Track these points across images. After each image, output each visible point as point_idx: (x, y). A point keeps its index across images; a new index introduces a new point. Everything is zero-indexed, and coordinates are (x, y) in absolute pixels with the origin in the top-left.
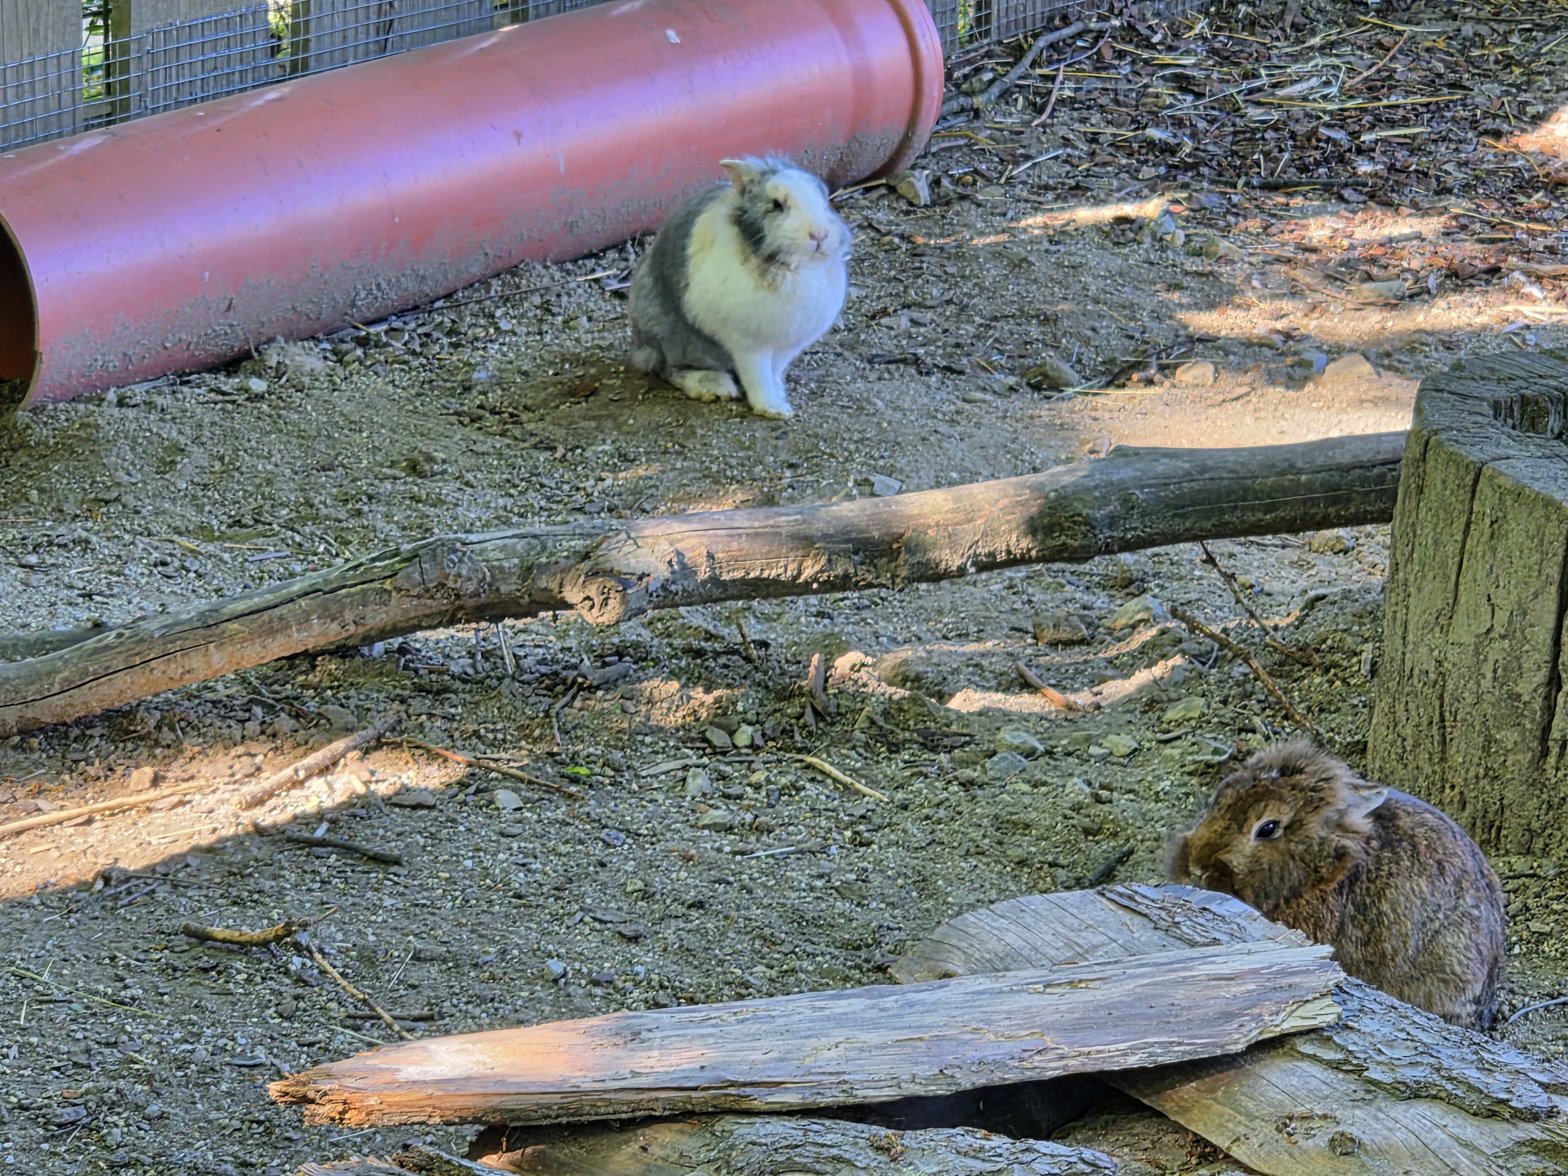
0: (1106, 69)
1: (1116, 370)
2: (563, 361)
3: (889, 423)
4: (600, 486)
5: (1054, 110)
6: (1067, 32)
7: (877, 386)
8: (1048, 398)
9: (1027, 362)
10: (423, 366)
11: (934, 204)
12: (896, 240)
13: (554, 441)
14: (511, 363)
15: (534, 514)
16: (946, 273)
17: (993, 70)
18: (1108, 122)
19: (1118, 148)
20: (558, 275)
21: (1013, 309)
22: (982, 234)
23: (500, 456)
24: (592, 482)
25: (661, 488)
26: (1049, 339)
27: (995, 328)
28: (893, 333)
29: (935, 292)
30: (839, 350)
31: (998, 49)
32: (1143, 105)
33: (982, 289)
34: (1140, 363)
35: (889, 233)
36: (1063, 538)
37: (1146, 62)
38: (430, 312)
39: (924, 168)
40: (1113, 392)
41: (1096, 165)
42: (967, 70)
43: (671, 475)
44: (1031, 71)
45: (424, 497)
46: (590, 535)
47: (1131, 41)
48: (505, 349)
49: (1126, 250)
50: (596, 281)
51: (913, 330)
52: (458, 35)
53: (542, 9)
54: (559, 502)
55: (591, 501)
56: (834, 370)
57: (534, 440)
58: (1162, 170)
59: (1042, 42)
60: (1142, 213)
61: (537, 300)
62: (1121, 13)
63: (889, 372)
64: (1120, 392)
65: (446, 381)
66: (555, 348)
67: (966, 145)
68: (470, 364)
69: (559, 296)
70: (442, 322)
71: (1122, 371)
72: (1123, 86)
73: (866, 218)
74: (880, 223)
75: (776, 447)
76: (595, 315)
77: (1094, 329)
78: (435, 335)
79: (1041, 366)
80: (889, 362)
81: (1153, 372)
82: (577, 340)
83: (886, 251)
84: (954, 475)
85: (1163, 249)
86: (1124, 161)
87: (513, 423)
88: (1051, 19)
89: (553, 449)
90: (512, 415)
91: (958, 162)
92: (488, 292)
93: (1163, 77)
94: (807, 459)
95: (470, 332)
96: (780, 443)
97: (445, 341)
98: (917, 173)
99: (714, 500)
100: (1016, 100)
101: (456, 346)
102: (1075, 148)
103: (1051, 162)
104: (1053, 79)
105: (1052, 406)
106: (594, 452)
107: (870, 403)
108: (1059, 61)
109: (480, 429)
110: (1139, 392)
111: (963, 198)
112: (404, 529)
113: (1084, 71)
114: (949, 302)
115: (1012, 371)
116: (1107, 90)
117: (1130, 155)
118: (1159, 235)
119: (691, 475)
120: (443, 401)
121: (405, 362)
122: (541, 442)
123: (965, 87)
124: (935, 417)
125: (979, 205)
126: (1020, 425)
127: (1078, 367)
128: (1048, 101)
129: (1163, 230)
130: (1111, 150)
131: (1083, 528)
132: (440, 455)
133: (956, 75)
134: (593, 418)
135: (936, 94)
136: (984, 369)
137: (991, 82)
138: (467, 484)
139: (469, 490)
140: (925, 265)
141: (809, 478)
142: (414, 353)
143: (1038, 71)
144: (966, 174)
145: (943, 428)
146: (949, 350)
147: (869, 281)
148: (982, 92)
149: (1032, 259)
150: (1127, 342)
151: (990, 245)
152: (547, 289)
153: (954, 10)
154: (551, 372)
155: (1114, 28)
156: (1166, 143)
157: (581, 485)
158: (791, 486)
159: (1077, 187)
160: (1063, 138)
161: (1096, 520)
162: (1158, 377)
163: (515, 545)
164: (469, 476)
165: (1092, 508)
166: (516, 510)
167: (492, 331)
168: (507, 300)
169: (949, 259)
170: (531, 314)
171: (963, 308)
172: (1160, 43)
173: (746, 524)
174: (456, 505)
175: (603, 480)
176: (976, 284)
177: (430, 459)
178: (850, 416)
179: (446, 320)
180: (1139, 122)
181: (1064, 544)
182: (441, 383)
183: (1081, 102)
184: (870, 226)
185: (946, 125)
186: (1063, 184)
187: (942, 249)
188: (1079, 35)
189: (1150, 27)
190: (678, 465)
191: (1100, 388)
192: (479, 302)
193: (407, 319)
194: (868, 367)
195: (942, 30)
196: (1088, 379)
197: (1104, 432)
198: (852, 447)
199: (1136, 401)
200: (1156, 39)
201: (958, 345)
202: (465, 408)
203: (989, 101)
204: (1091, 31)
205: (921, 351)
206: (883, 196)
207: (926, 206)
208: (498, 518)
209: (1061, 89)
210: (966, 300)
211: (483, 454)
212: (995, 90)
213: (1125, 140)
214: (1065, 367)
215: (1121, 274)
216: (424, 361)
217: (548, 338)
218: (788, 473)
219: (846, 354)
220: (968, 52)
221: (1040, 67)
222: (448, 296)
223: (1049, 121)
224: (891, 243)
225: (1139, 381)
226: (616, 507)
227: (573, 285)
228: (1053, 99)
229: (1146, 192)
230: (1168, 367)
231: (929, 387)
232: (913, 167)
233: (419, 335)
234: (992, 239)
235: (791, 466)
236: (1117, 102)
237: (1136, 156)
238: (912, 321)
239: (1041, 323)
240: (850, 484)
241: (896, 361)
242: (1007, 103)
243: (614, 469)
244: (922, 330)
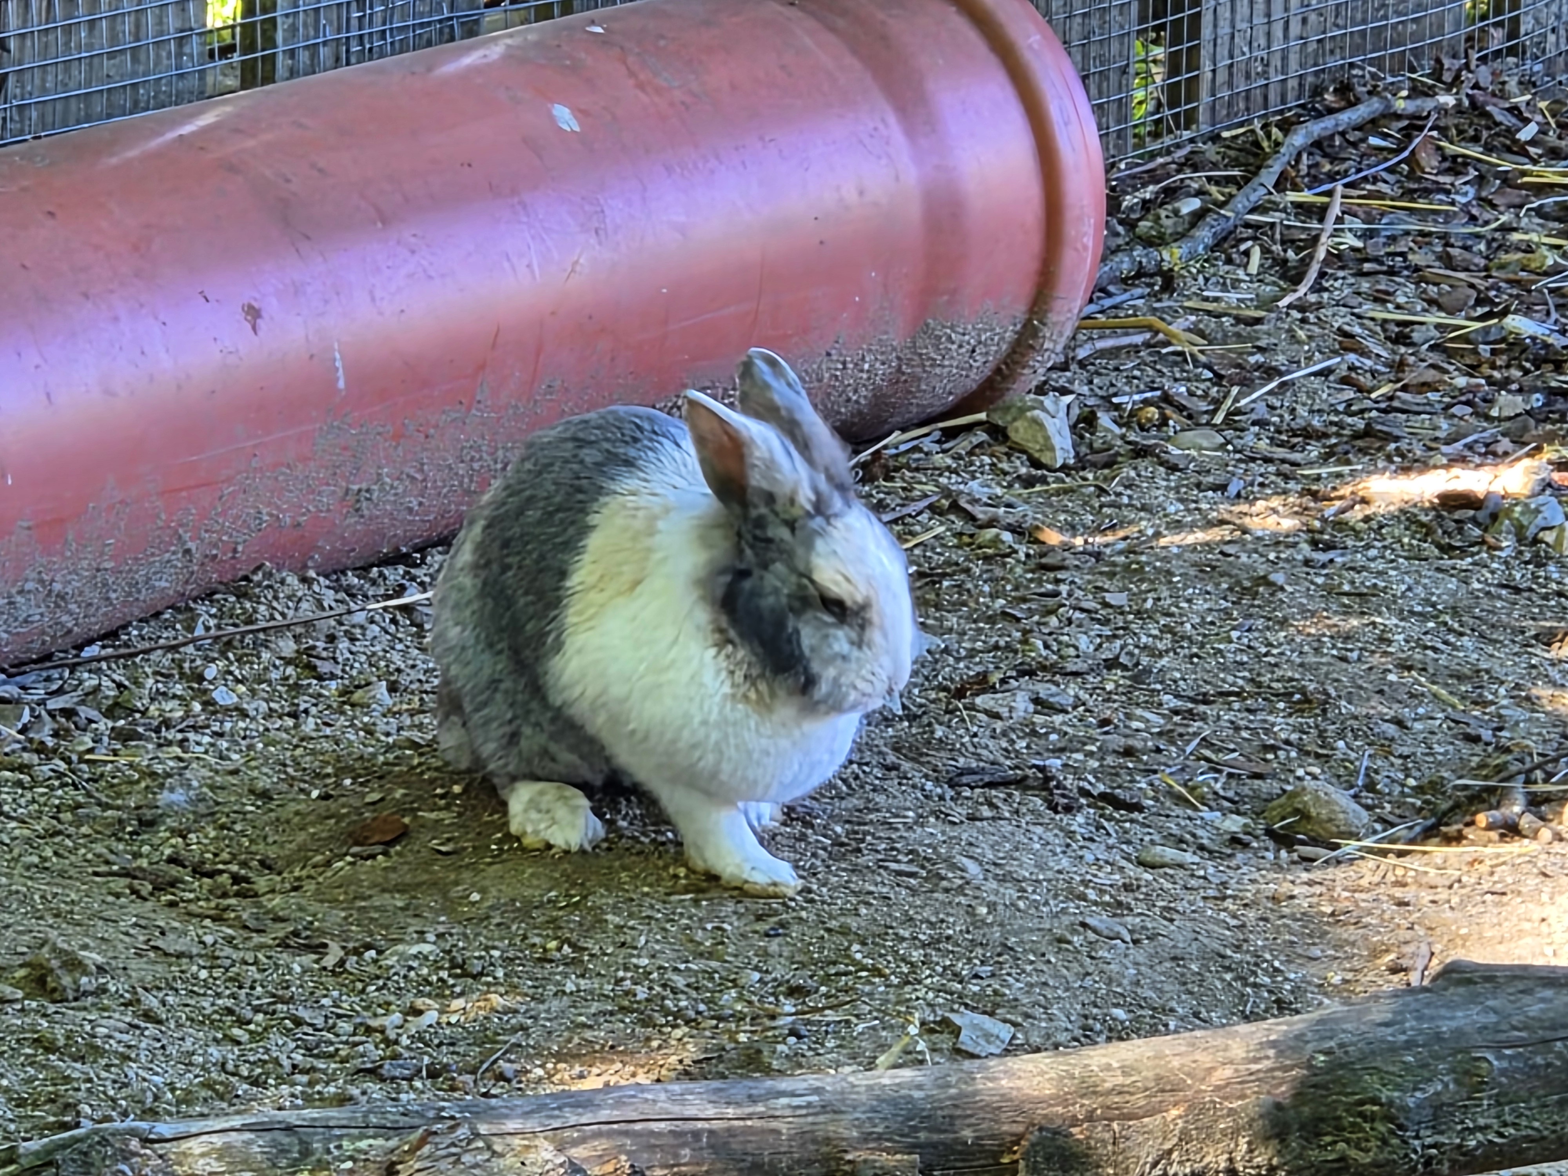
0: (1426, 193)
1: (1445, 806)
2: (340, 773)
3: (992, 907)
4: (416, 1024)
5: (1322, 275)
6: (1347, 117)
7: (967, 833)
8: (1307, 861)
9: (1265, 786)
10: (60, 775)
11: (1082, 464)
12: (1007, 537)
13: (323, 933)
14: (235, 772)
15: (281, 1080)
16: (1106, 605)
17: (1200, 193)
18: (1431, 302)
19: (1450, 354)
20: (328, 599)
21: (1239, 680)
22: (1177, 526)
23: (213, 960)
24: (396, 1017)
25: (536, 1034)
26: (1310, 741)
27: (1204, 718)
28: (999, 725)
29: (1084, 643)
30: (891, 758)
31: (1211, 151)
32: (1502, 267)
33: (1179, 638)
34: (1491, 790)
35: (991, 523)
36: (1341, 1146)
37: (1506, 180)
38: (73, 668)
39: (1064, 391)
40: (1438, 852)
41: (1404, 389)
42: (1149, 192)
43: (555, 1005)
44: (1276, 197)
45: (61, 1042)
46: (397, 1129)
47: (1476, 139)
48: (224, 744)
49: (1465, 563)
50: (407, 609)
51: (1039, 719)
52: (136, 108)
53: (304, 57)
54: (331, 1056)
55: (396, 1056)
56: (880, 799)
57: (282, 930)
58: (1537, 400)
59: (1299, 139)
60: (1497, 488)
61: (288, 647)
62: (1457, 80)
63: (992, 805)
64: (1452, 850)
65: (106, 807)
66: (326, 745)
67: (1147, 345)
68: (153, 775)
69: (331, 638)
70: (97, 689)
71: (1457, 806)
72: (1460, 228)
73: (946, 492)
74: (975, 501)
75: (765, 954)
76: (404, 680)
77: (1399, 723)
78: (85, 712)
79: (1294, 795)
80: (991, 785)
81: (1517, 809)
82: (370, 731)
83: (987, 559)
84: (1120, 1013)
85: (1539, 562)
86: (1461, 381)
87: (237, 894)
88: (1318, 91)
89: (320, 949)
90: (236, 879)
91: (1130, 379)
92: (190, 629)
93: (1539, 212)
94: (827, 979)
95: (153, 710)
96: (774, 946)
97: (104, 725)
98: (1048, 401)
99: (642, 1058)
100: (1247, 253)
101: (125, 736)
102: (1364, 353)
103: (1317, 382)
104: (1321, 212)
105: (1316, 875)
106: (401, 955)
107: (953, 867)
108: (1332, 177)
109: (172, 904)
110: (1490, 850)
111: (1140, 452)
112: (21, 1103)
113: (1381, 196)
114: (1112, 664)
115: (1236, 807)
116: (1429, 234)
117: (1473, 370)
118: (1530, 533)
119: (595, 1007)
120: (99, 848)
121: (22, 768)
122: (296, 934)
123: (1144, 225)
124: (1083, 897)
125: (1173, 468)
126: (1252, 914)
127: (1369, 798)
128: (1311, 257)
129: (1539, 521)
130: (1434, 358)
131: (1381, 1128)
132: (93, 957)
133: (1128, 201)
134: (402, 889)
135: (1089, 241)
136: (1180, 800)
137: (1198, 216)
138: (149, 1016)
139: (152, 1029)
140: (1064, 588)
141: (831, 1016)
142: (41, 749)
143: (1292, 196)
144: (1146, 402)
145: (1100, 920)
146: (1110, 760)
147: (952, 621)
148: (1179, 236)
149: (1279, 578)
150: (1466, 749)
151: (1193, 548)
152: (307, 624)
153: (1124, 71)
154: (315, 794)
155: (1442, 110)
156: (1546, 346)
157: (374, 1023)
158: (793, 1033)
159: (1368, 432)
160: (1341, 332)
161: (1404, 1109)
162: (1526, 821)
163: (248, 1143)
164: (151, 1001)
165: (1398, 1087)
166: (244, 1071)
167: (197, 707)
168: (229, 644)
169: (1111, 575)
170: (274, 675)
171: (1139, 677)
172: (1533, 142)
173: (711, 1112)
174: (126, 1058)
175: (418, 1013)
176: (1167, 629)
177: (74, 964)
178: (913, 891)
179: (105, 682)
180: (1491, 302)
181: (1342, 1159)
182: (97, 811)
183: (1377, 260)
184: (955, 507)
185: (1107, 302)
186: (1340, 425)
187: (1098, 556)
188: (1372, 125)
189: (1514, 110)
190: (570, 987)
191: (1412, 842)
192: (174, 648)
193: (28, 680)
194: (950, 793)
195: (1099, 110)
196: (1388, 824)
197: (1420, 931)
198: (917, 955)
199: (1484, 868)
200: (1526, 134)
201: (1129, 752)
202: (144, 863)
203: (1192, 256)
204: (1398, 117)
205: (1055, 763)
206: (980, 445)
207: (1065, 468)
208: (208, 1085)
209: (1336, 233)
210: (1145, 660)
211: (180, 955)
212: (1205, 234)
213: (1465, 339)
214: (1342, 799)
215: (1455, 611)
216: (62, 766)
217: (309, 725)
218: (788, 1006)
219: (906, 765)
220: (1153, 155)
221: (1296, 188)
222: (111, 635)
223: (1313, 298)
224: (996, 541)
225: (1490, 827)
226: (446, 1067)
227: (360, 618)
228: (1321, 254)
229: (1505, 444)
230: (1547, 799)
231: (1071, 834)
232: (1041, 390)
233: (51, 714)
234: (1200, 536)
235: (794, 992)
236: (1447, 261)
237: (1486, 370)
238: (1037, 701)
239: (1297, 709)
240: (913, 1030)
241: (1006, 783)
242: (1229, 261)
243: (441, 992)
244: (1058, 719)
